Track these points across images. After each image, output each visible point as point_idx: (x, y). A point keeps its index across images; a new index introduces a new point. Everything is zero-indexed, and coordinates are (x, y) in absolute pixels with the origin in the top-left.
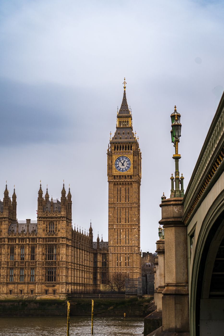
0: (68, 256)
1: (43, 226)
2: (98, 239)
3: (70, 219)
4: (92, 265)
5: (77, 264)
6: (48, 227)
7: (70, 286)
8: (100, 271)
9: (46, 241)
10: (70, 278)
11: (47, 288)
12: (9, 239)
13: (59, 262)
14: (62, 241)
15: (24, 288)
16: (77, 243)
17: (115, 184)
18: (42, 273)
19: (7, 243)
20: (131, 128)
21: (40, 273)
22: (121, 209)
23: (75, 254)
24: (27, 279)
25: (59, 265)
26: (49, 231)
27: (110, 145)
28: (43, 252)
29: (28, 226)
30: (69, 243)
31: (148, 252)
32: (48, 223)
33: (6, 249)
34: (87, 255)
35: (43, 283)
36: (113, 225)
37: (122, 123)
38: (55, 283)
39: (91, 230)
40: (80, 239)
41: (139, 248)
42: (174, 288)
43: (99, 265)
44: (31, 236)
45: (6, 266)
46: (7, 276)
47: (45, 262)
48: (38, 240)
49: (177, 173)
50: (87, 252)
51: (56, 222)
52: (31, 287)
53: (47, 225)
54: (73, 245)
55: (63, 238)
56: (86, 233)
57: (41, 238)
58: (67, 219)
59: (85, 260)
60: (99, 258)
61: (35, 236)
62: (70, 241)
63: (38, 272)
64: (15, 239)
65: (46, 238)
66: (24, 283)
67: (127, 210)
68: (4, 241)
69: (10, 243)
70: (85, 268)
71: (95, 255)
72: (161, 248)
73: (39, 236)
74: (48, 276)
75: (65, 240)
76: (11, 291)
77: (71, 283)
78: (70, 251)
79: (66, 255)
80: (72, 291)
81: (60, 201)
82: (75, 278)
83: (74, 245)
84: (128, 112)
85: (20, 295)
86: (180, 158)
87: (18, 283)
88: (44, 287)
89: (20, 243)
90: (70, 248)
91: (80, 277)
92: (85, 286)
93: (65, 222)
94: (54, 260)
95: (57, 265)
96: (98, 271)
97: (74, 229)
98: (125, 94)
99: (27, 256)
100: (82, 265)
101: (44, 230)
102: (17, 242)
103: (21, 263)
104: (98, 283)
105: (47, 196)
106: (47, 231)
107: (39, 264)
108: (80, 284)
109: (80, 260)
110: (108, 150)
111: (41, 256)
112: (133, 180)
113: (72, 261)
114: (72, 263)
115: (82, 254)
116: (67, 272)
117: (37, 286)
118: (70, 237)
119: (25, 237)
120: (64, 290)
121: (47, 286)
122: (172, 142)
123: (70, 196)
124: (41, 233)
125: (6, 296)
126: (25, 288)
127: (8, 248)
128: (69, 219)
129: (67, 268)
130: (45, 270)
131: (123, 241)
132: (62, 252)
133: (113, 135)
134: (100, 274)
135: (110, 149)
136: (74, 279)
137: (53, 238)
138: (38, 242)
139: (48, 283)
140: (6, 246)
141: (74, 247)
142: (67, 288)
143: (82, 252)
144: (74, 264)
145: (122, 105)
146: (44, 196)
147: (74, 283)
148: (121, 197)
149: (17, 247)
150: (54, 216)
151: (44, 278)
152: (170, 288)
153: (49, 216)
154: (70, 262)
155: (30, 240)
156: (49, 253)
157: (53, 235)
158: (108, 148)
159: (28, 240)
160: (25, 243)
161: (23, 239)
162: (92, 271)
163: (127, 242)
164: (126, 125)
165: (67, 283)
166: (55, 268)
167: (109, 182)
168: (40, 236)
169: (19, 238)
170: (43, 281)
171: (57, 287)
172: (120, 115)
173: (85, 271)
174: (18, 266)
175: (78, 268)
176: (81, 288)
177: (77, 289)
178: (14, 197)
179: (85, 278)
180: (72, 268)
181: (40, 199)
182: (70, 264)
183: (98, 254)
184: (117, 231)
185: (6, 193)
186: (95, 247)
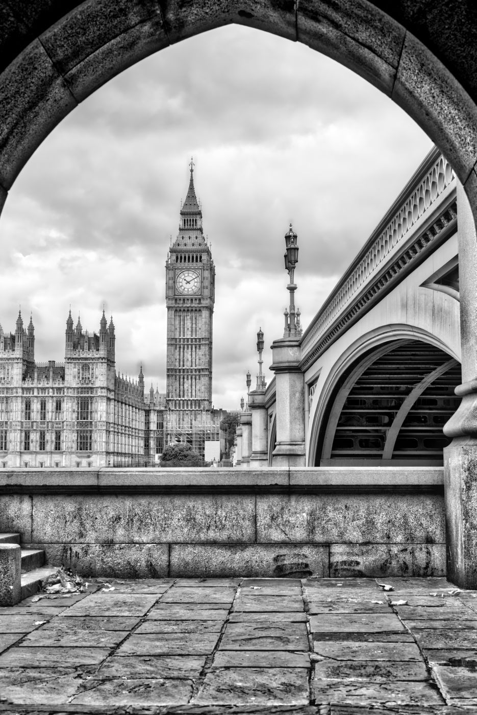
0: (110, 414)
1: (73, 370)
3: (113, 360)
4: (142, 427)
5: (122, 426)
6: (81, 372)
7: (112, 456)
8: (154, 435)
9: (78, 393)
10: (111, 446)
11: (78, 460)
12: (23, 389)
13: (96, 422)
14: (102, 392)
15: (45, 459)
16: (122, 395)
17: (176, 310)
18: (72, 438)
19: (20, 394)
20: (201, 230)
21: (69, 439)
22: (186, 347)
23: (118, 412)
25: (96, 427)
26: (83, 378)
27: (169, 253)
28: (74, 408)
30: (111, 396)
31: (221, 410)
32: (81, 367)
33: (20, 404)
34: (136, 413)
35: (73, 453)
36: (173, 370)
37: (187, 222)
38: (91, 453)
39: (141, 378)
40: (126, 389)
41: (210, 402)
42: (288, 447)
43: (153, 427)
44: (56, 386)
45: (19, 428)
47: (76, 423)
48: (65, 390)
49: (292, 306)
50: (136, 408)
51: (93, 365)
52: (56, 459)
53: (79, 370)
54: (116, 399)
55: (102, 388)
56: (135, 381)
57: (71, 388)
58: (108, 360)
59: (133, 420)
60: (153, 417)
61: (61, 386)
62: (113, 393)
63: (66, 436)
64: (33, 389)
65: (78, 388)
66: (46, 453)
67: (194, 349)
68: (17, 393)
69: (25, 395)
70: (132, 432)
71: (148, 412)
72: (255, 401)
73: (66, 384)
74: (81, 443)
75: (105, 390)
76: (26, 463)
77: (113, 453)
78: (112, 406)
79: (107, 413)
80: (114, 464)
81: (98, 335)
82: (120, 445)
83: (118, 398)
84: (196, 205)
86: (295, 288)
87: (38, 453)
89: (40, 395)
90: (112, 403)
91: (125, 445)
92: (132, 457)
93: (106, 364)
94: (89, 420)
95: (93, 427)
96: (152, 435)
97: (117, 376)
98: (192, 180)
99: (50, 414)
100: (129, 427)
101: (75, 377)
103: (42, 423)
104: (152, 452)
105: (79, 327)
106: (79, 377)
107: (67, 425)
108: (125, 454)
109: (126, 420)
110: (167, 262)
111: (70, 413)
112: (203, 305)
113: (115, 421)
114: (114, 424)
115: (129, 411)
116: (108, 437)
117: (64, 456)
118: (112, 387)
119: (47, 386)
120: (104, 463)
121: (79, 457)
122: (286, 268)
123: (112, 328)
124: (71, 381)
126: (47, 460)
127: (22, 402)
128: (110, 362)
129: (108, 432)
130: (76, 435)
131: (188, 393)
132: (102, 408)
133: (174, 241)
134: (154, 440)
135: (170, 260)
136: (118, 447)
137: (88, 388)
138: (65, 394)
139: (80, 453)
140: (19, 400)
141: (118, 402)
142: (109, 460)
143: (129, 408)
144: (118, 425)
145: (188, 197)
146: (74, 327)
147: (118, 453)
148: (186, 329)
149: (35, 401)
150: (90, 356)
151: (75, 446)
152: (284, 447)
153: (82, 356)
154: (112, 423)
155: (54, 391)
156: (81, 409)
157: (87, 384)
158: (166, 259)
159: (51, 390)
160: (47, 395)
162: (143, 436)
163: (194, 394)
164: (193, 225)
165: (108, 453)
166: (91, 431)
167: (168, 307)
168: (68, 386)
169: (38, 388)
170: (73, 450)
171: (94, 458)
172: (185, 210)
173: (132, 436)
174: (37, 427)
175: (123, 432)
176: (127, 460)
177: (122, 462)
178: (31, 328)
179: (132, 446)
180: (114, 432)
181: (70, 332)
182: (112, 425)
183: (152, 411)
184: (180, 378)
185: (20, 323)
186: (147, 401)
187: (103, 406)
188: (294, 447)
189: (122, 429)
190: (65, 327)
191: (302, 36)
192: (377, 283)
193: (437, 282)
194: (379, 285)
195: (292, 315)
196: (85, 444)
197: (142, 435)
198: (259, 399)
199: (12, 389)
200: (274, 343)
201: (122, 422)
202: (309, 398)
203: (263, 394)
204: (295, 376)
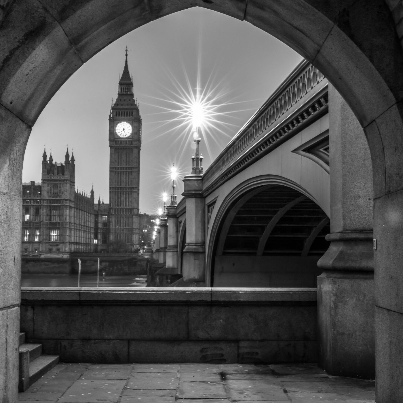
0: (71, 217)
1: (47, 188)
3: (73, 181)
4: (93, 225)
5: (79, 225)
6: (52, 189)
7: (73, 245)
8: (101, 231)
9: (50, 203)
10: (72, 238)
11: (50, 247)
13: (62, 223)
14: (66, 203)
15: (28, 247)
16: (80, 205)
17: (116, 149)
18: (46, 233)
20: (132, 95)
21: (44, 233)
22: (122, 173)
23: (77, 215)
24: (31, 239)
26: (53, 193)
27: (111, 111)
28: (47, 213)
29: (33, 188)
30: (72, 205)
32: (52, 186)
34: (89, 216)
35: (47, 243)
36: (113, 188)
37: (124, 90)
38: (59, 243)
39: (92, 192)
40: (82, 201)
41: (138, 210)
42: (194, 247)
43: (100, 226)
44: (36, 198)
47: (49, 223)
48: (42, 201)
49: (198, 154)
50: (89, 213)
51: (60, 185)
52: (35, 246)
53: (51, 188)
54: (76, 207)
55: (66, 200)
56: (88, 195)
57: (46, 200)
58: (70, 181)
59: (86, 221)
60: (100, 219)
61: (39, 198)
62: (73, 203)
63: (42, 231)
65: (50, 200)
66: (29, 242)
67: (127, 174)
70: (86, 229)
71: (97, 216)
75: (69, 201)
77: (74, 243)
78: (73, 212)
80: (74, 250)
81: (64, 164)
82: (78, 238)
84: (130, 79)
85: (25, 254)
87: (23, 243)
88: (48, 246)
89: (25, 204)
90: (73, 210)
91: (82, 237)
92: (86, 246)
93: (69, 184)
94: (58, 221)
95: (61, 226)
96: (99, 231)
97: (76, 192)
98: (126, 62)
99: (32, 217)
100: (84, 226)
101: (48, 192)
103: (26, 223)
104: (99, 242)
105: (51, 159)
106: (51, 193)
107: (43, 224)
108: (82, 243)
109: (82, 221)
110: (110, 116)
111: (45, 217)
112: (133, 145)
113: (75, 222)
114: (75, 224)
115: (84, 215)
116: (70, 232)
117: (41, 245)
118: (73, 199)
120: (67, 250)
121: (51, 245)
123: (73, 159)
124: (45, 195)
126: (30, 247)
128: (72, 183)
129: (70, 229)
130: (49, 231)
131: (124, 203)
132: (66, 213)
133: (115, 102)
134: (101, 234)
135: (111, 115)
136: (77, 239)
137: (57, 200)
138: (42, 203)
139: (52, 243)
141: (77, 209)
142: (70, 247)
143: (84, 213)
144: (77, 224)
145: (124, 73)
146: (48, 159)
147: (76, 243)
148: (122, 161)
150: (58, 178)
152: (191, 247)
153: (53, 178)
154: (73, 223)
155: (34, 202)
157: (57, 197)
158: (109, 114)
159: (32, 201)
160: (29, 204)
161: (27, 201)
163: (127, 204)
164: (127, 92)
165: (70, 243)
166: (59, 228)
167: (111, 147)
168: (44, 198)
171: (61, 246)
172: (122, 82)
173: (86, 231)
174: (23, 226)
175: (80, 229)
176: (83, 247)
177: (79, 249)
179: (86, 238)
180: (74, 229)
181: (44, 162)
182: (73, 224)
183: (99, 215)
184: (118, 193)
186: (96, 209)
187: (67, 212)
188: (199, 247)
189: (79, 227)
190: (42, 159)
191: (249, 18)
192: (260, 147)
193: (304, 150)
194: (262, 147)
195: (198, 160)
197: (92, 231)
198: (172, 211)
200: (185, 177)
201: (79, 222)
202: (208, 215)
203: (176, 208)
204: (199, 200)
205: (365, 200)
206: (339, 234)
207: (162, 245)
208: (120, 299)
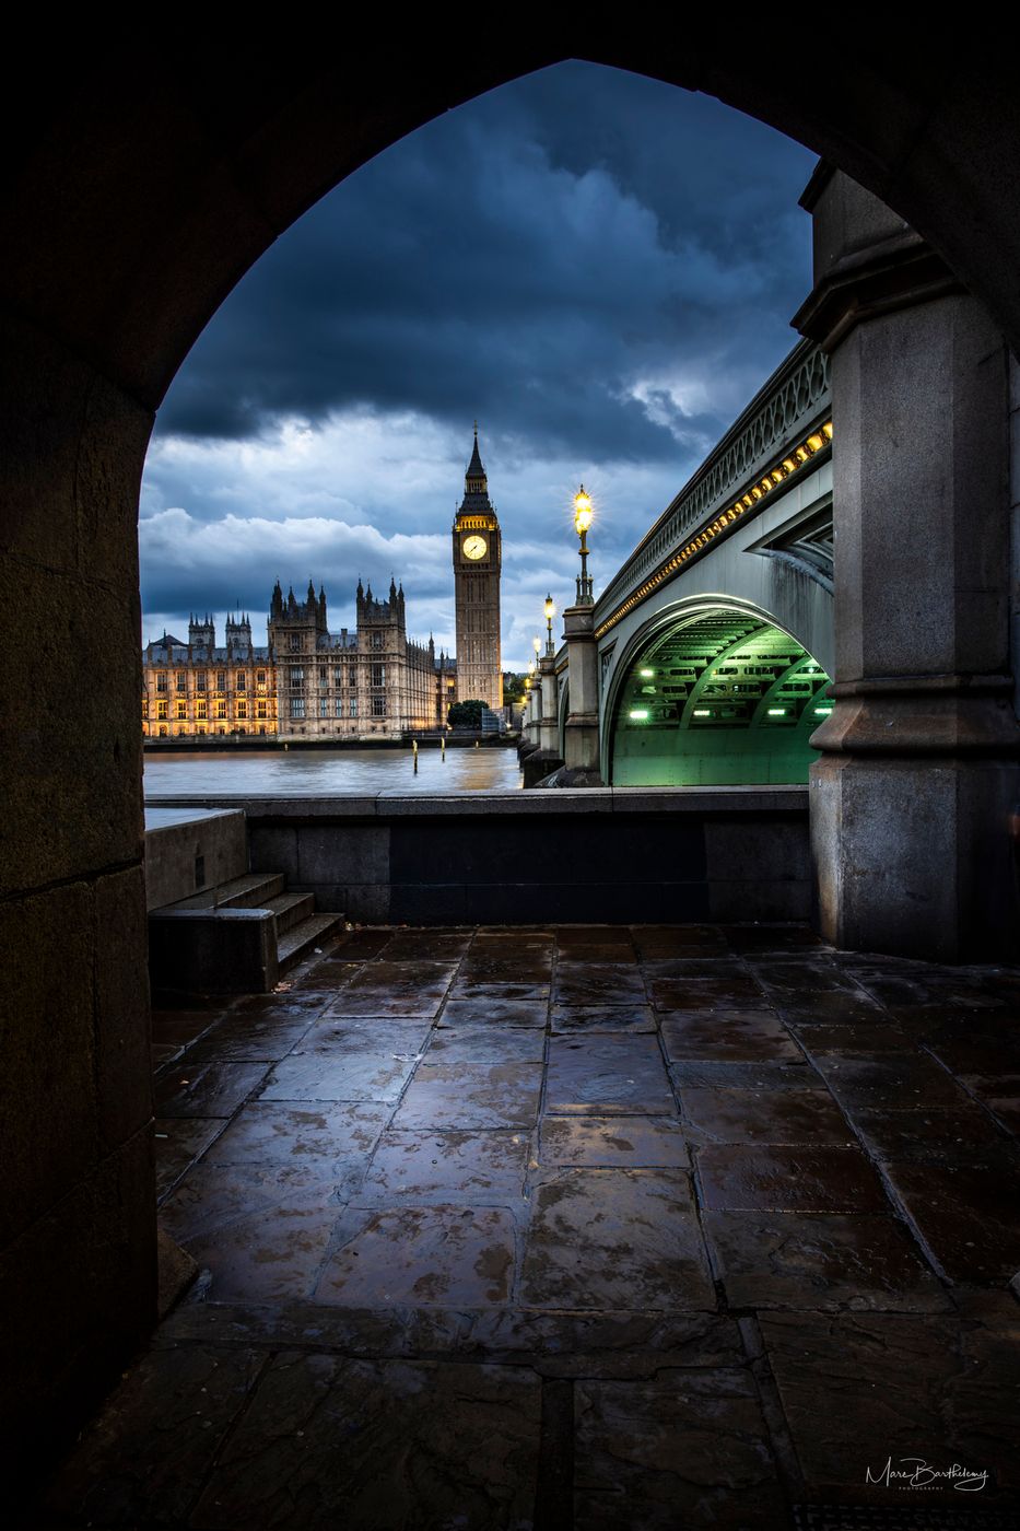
0: (402, 679)
1: (364, 638)
2: (442, 655)
4: (434, 691)
5: (414, 691)
6: (372, 639)
7: (405, 720)
8: (446, 699)
9: (371, 660)
10: (405, 710)
11: (374, 724)
12: (318, 657)
13: (389, 688)
14: (393, 658)
15: (342, 724)
16: (413, 660)
17: (464, 577)
18: (366, 703)
19: (315, 662)
20: (486, 494)
21: (364, 703)
22: (473, 612)
23: (410, 677)
24: (346, 713)
25: (389, 692)
26: (375, 646)
27: (455, 519)
28: (367, 674)
29: (344, 638)
32: (372, 634)
34: (427, 678)
35: (367, 718)
36: (462, 635)
37: (472, 487)
38: (385, 717)
39: (431, 642)
40: (417, 655)
41: (499, 666)
42: (581, 719)
43: (445, 691)
44: (350, 653)
45: (316, 695)
46: (318, 708)
47: (369, 689)
48: (359, 657)
49: (584, 573)
50: (427, 673)
51: (384, 632)
52: (352, 724)
53: (370, 637)
54: (408, 665)
55: (394, 655)
56: (425, 646)
57: (364, 655)
58: (399, 627)
59: (424, 684)
60: (445, 681)
61: (354, 653)
62: (405, 659)
63: (361, 702)
64: (327, 657)
65: (370, 655)
66: (342, 718)
67: (482, 614)
68: (311, 661)
69: (320, 663)
70: (424, 696)
71: (439, 677)
72: (545, 668)
73: (359, 652)
74: (375, 708)
75: (397, 656)
76: (324, 729)
77: (407, 717)
78: (404, 672)
79: (399, 679)
80: (408, 728)
81: (388, 602)
83: (410, 664)
84: (482, 470)
85: (337, 735)
87: (334, 719)
88: (370, 723)
89: (334, 662)
90: (404, 669)
92: (425, 721)
93: (396, 632)
94: (383, 685)
95: (387, 693)
96: (444, 699)
97: (408, 642)
99: (345, 680)
100: (421, 692)
101: (366, 644)
102: (330, 661)
103: (337, 690)
105: (369, 595)
106: (371, 644)
107: (361, 691)
108: (418, 718)
109: (418, 685)
110: (453, 527)
111: (364, 680)
112: (491, 571)
113: (407, 687)
114: (407, 689)
115: (421, 676)
116: (401, 702)
117: (359, 721)
118: (403, 653)
119: (341, 653)
120: (398, 727)
121: (374, 722)
123: (401, 594)
124: (363, 648)
125: (317, 736)
126: (345, 725)
127: (317, 670)
128: (402, 629)
129: (401, 697)
130: (370, 700)
131: (477, 657)
132: (394, 674)
133: (460, 506)
134: (446, 704)
136: (411, 712)
137: (380, 655)
138: (359, 661)
139: (375, 718)
140: (314, 668)
141: (410, 667)
142: (402, 724)
143: (421, 673)
144: (411, 690)
145: (473, 461)
146: (364, 595)
147: (411, 717)
148: (474, 595)
149: (330, 668)
150: (381, 623)
151: (369, 711)
152: (577, 718)
153: (373, 623)
154: (404, 688)
155: (347, 658)
156: (375, 675)
157: (379, 651)
159: (344, 657)
160: (340, 662)
161: (337, 657)
162: (435, 700)
163: (483, 658)
164: (478, 489)
165: (401, 718)
166: (385, 696)
167: (456, 573)
168: (361, 653)
169: (333, 657)
170: (368, 715)
171: (388, 722)
172: (471, 474)
173: (424, 700)
174: (332, 694)
175: (416, 696)
177: (415, 725)
178: (322, 597)
179: (425, 710)
180: (407, 697)
181: (359, 599)
182: (404, 690)
183: (443, 676)
184: (469, 643)
185: (311, 592)
186: (438, 666)
187: (395, 672)
188: (589, 718)
189: (414, 694)
193: (766, 547)
195: (585, 583)
196: (378, 709)
198: (548, 666)
199: (307, 657)
200: (566, 611)
201: (414, 687)
202: (602, 669)
203: (553, 661)
204: (589, 646)
205: (909, 615)
206: (855, 685)
207: (535, 718)
208: (447, 811)
